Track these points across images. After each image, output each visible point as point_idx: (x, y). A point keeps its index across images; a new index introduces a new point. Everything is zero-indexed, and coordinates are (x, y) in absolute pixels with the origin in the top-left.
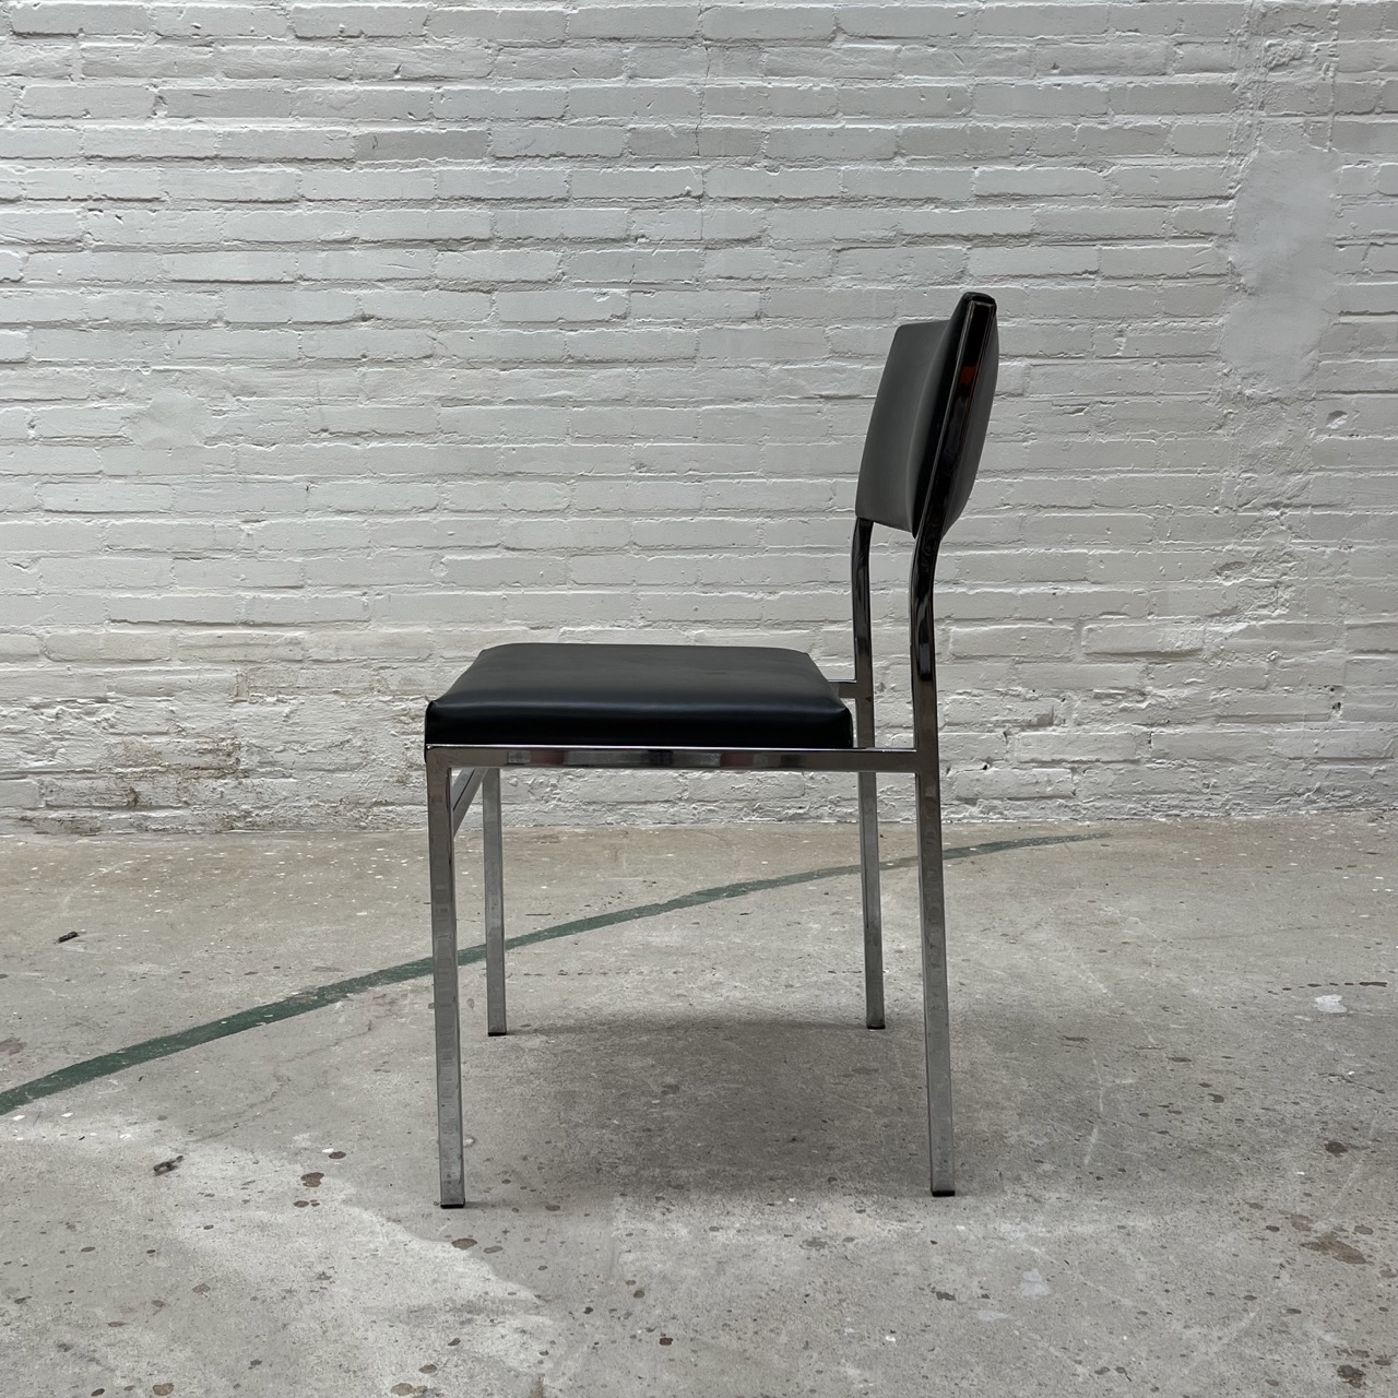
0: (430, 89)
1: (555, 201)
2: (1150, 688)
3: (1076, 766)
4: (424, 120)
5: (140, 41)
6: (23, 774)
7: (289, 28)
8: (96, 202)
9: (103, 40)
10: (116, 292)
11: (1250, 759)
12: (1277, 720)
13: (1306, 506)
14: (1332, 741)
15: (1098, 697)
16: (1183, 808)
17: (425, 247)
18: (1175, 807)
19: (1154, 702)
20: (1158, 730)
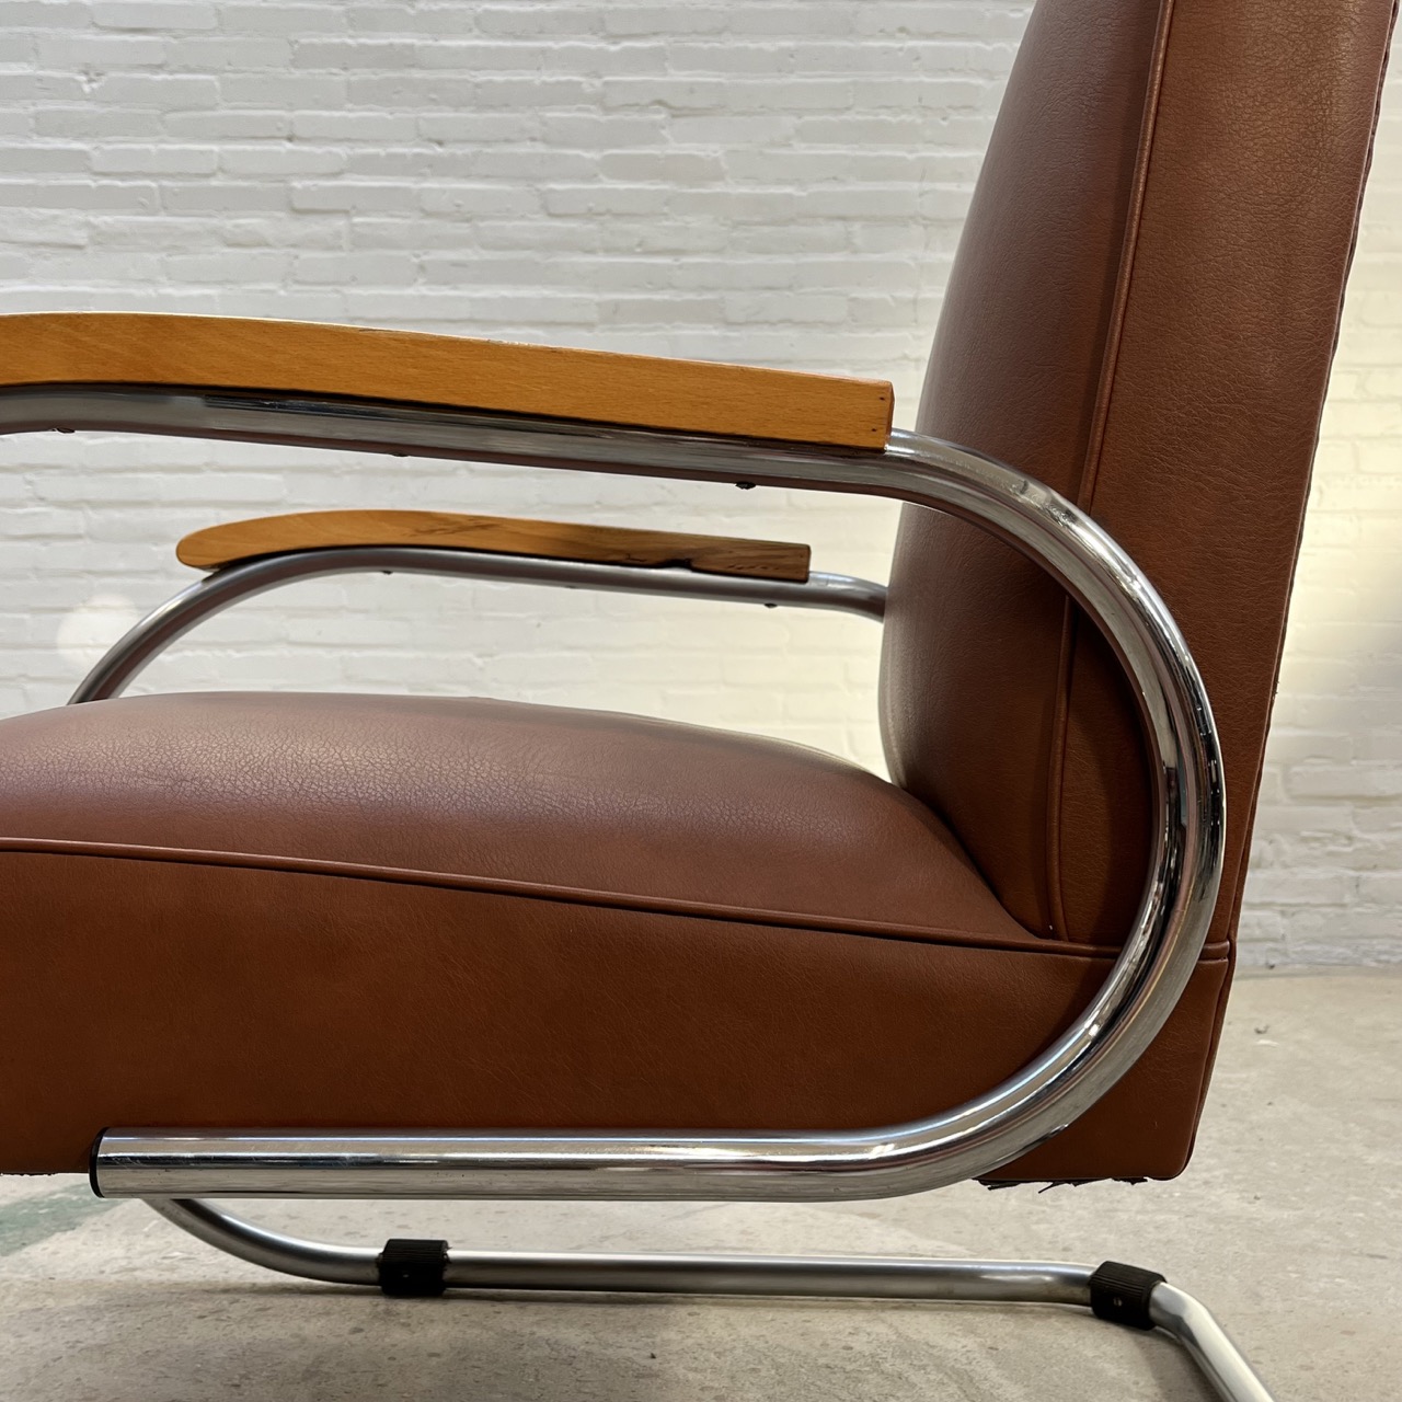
0: (670, 261)
2: (1356, 833)
3: (1284, 908)
4: (662, 289)
5: (406, 217)
7: (542, 206)
9: (373, 216)
15: (1305, 840)
16: (1394, 954)
18: (1385, 952)
19: (1359, 845)
20: (1365, 874)
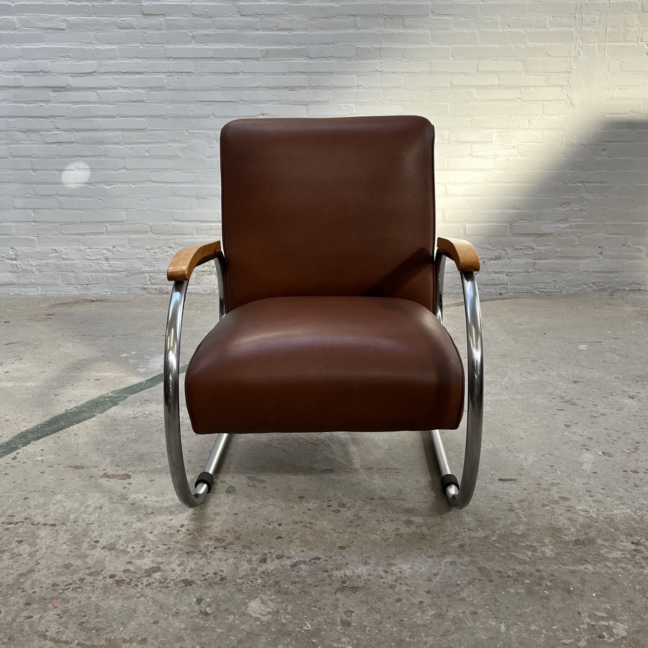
0: (287, 33)
1: (330, 73)
2: (535, 246)
3: (507, 273)
4: (285, 44)
5: (187, 17)
6: (144, 273)
7: (238, 12)
8: (169, 73)
9: (174, 16)
10: (176, 105)
11: (569, 272)
12: (580, 258)
13: (593, 182)
14: (598, 265)
15: (516, 249)
16: (545, 289)
17: (284, 89)
18: (543, 288)
19: (535, 251)
20: (537, 261)
